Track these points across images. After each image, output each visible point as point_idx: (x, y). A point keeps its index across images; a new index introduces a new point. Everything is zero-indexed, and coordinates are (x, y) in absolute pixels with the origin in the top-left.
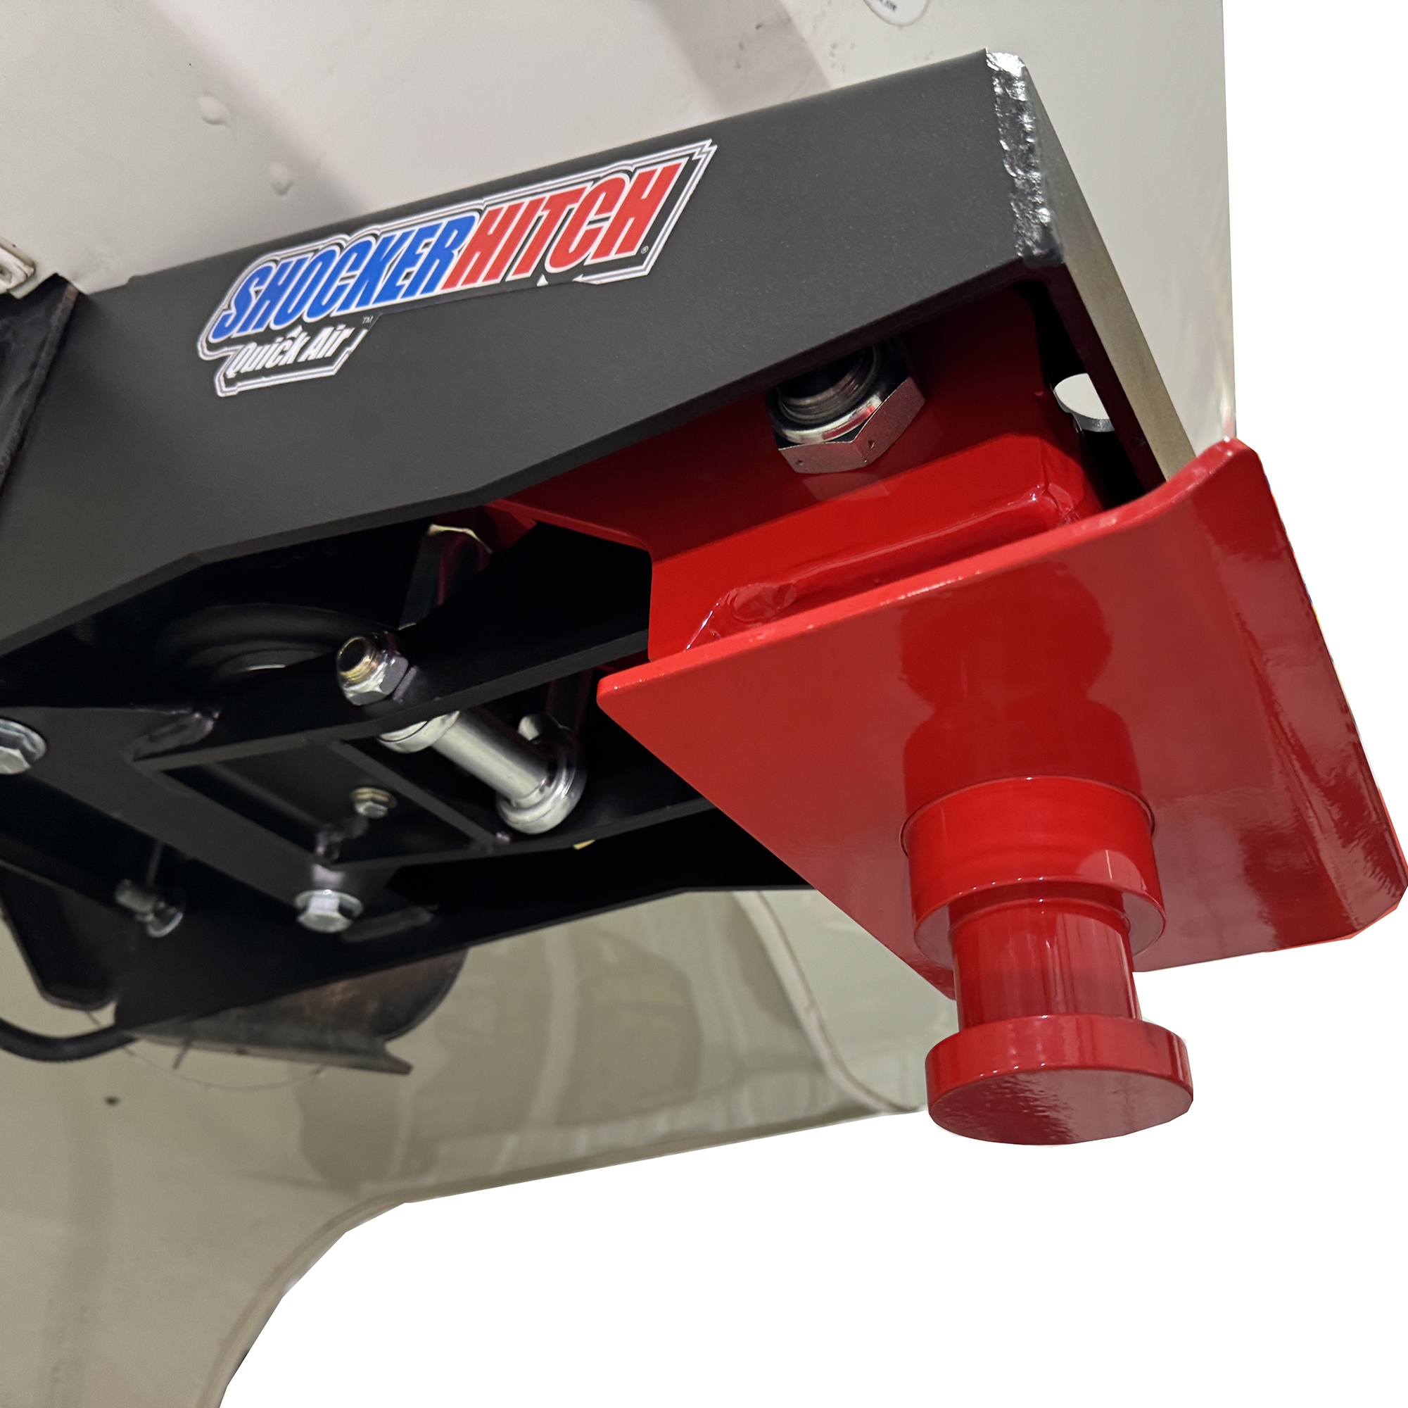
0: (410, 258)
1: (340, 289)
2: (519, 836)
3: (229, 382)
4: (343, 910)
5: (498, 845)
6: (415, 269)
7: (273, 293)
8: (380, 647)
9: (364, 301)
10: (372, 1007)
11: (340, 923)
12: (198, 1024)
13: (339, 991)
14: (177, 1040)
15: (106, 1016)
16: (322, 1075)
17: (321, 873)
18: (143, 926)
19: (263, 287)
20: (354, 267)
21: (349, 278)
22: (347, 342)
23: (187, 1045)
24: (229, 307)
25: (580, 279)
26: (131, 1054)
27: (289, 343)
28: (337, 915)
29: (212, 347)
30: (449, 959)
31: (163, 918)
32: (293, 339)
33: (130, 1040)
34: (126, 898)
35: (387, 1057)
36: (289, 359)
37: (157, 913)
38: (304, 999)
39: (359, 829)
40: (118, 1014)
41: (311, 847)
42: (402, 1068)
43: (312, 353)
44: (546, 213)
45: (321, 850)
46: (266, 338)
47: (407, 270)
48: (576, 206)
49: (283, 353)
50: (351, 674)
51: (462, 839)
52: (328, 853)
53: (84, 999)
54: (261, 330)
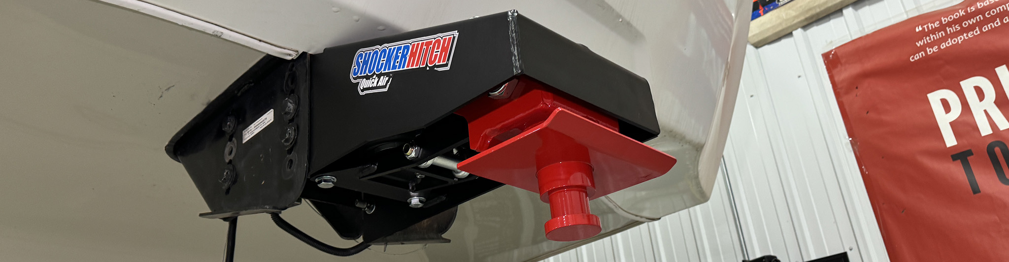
0: (397, 57)
1: (382, 64)
2: (459, 179)
3: (362, 91)
4: (420, 201)
5: (455, 181)
6: (399, 60)
7: (365, 63)
8: (412, 146)
9: (389, 69)
10: (435, 226)
11: (421, 205)
12: (388, 238)
13: (425, 222)
14: (384, 243)
15: (361, 240)
16: (427, 246)
17: (412, 194)
18: (365, 211)
19: (362, 60)
20: (384, 58)
21: (383, 61)
22: (388, 82)
23: (386, 244)
24: (355, 66)
25: (435, 69)
26: (370, 249)
27: (373, 80)
28: (419, 203)
29: (355, 79)
30: (453, 209)
31: (370, 208)
32: (375, 79)
33: (369, 246)
34: (358, 205)
35: (443, 239)
36: (375, 85)
37: (368, 207)
38: (417, 226)
39: (419, 182)
40: (364, 238)
41: (409, 188)
42: (449, 241)
43: (380, 84)
44: (425, 47)
45: (410, 188)
46: (368, 78)
47: (397, 60)
48: (432, 46)
49: (373, 83)
50: (408, 154)
51: (446, 182)
52: (413, 188)
53: (354, 237)
54: (366, 75)
